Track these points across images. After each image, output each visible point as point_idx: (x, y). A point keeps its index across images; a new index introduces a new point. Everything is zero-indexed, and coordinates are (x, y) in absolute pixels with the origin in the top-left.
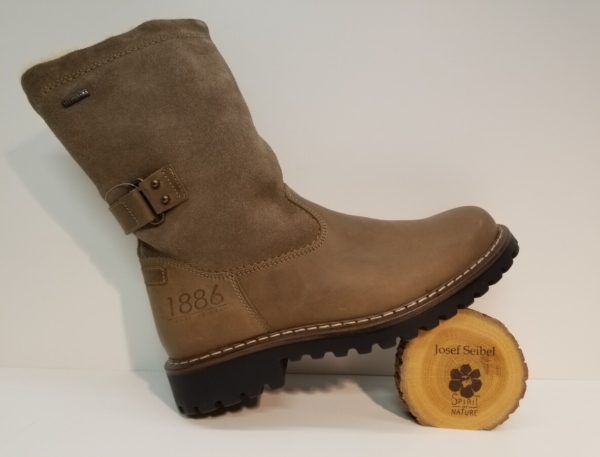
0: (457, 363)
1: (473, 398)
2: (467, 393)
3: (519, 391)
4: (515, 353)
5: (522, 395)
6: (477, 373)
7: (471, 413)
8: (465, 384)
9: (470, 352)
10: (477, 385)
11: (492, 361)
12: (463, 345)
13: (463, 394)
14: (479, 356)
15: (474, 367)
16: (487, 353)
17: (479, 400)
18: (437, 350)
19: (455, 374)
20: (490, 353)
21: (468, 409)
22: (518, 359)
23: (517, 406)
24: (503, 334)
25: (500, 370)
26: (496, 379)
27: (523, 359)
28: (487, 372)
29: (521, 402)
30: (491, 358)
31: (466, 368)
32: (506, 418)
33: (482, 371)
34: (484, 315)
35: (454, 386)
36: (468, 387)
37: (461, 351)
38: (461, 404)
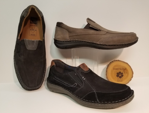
0: (118, 71)
1: (121, 78)
2: (120, 77)
3: (131, 77)
4: (130, 69)
5: (132, 78)
6: (122, 73)
7: (121, 81)
8: (120, 75)
9: (121, 69)
10: (122, 76)
11: (125, 71)
12: (119, 68)
13: (119, 78)
14: (123, 70)
15: (122, 72)
16: (124, 69)
17: (123, 79)
18: (114, 69)
19: (118, 74)
20: (125, 69)
21: (121, 80)
22: (131, 70)
23: (131, 80)
24: (128, 66)
25: (127, 73)
26: (126, 74)
27: (132, 70)
28: (124, 73)
29: (132, 79)
30: (125, 70)
31: (120, 72)
32: (129, 82)
33: (123, 73)
34: (124, 62)
35: (117, 76)
36: (121, 76)
37: (119, 69)
38: (119, 80)
